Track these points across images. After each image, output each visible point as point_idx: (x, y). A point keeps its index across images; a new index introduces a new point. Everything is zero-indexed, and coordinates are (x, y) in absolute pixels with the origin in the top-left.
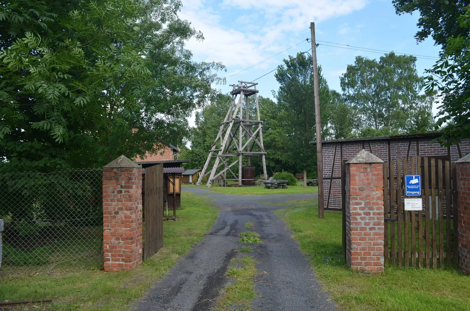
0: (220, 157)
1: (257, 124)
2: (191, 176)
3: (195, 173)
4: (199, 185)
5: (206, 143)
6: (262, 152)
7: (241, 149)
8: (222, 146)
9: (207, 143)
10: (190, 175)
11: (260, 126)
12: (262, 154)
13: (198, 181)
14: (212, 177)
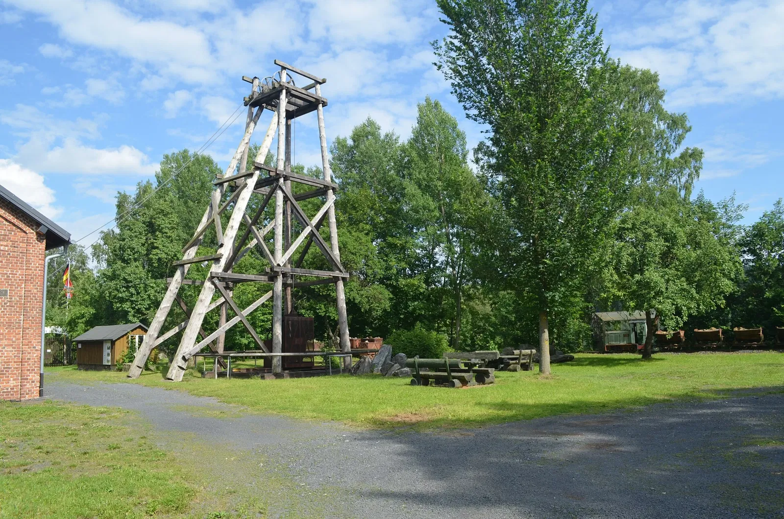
0: (216, 281)
1: (322, 192)
2: (109, 345)
3: (123, 336)
4: (138, 372)
5: (155, 251)
6: (337, 273)
7: (281, 259)
8: (222, 245)
9: (158, 251)
10: (106, 341)
11: (331, 198)
12: (335, 280)
13: (136, 362)
14: (188, 345)
